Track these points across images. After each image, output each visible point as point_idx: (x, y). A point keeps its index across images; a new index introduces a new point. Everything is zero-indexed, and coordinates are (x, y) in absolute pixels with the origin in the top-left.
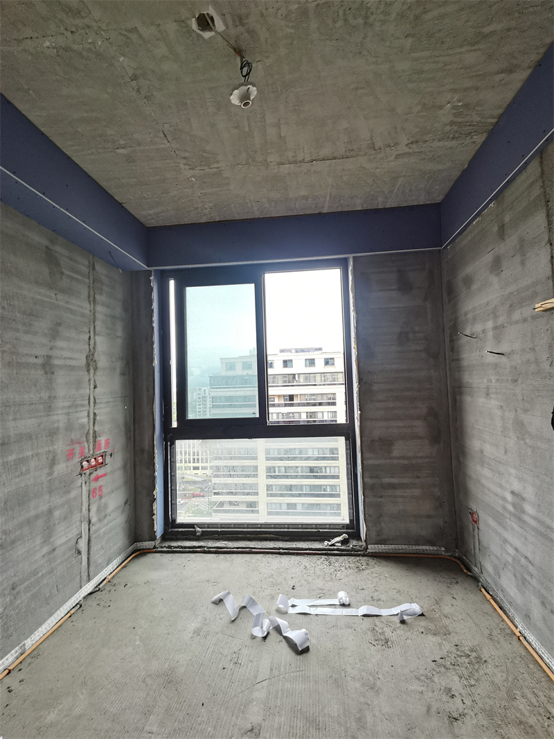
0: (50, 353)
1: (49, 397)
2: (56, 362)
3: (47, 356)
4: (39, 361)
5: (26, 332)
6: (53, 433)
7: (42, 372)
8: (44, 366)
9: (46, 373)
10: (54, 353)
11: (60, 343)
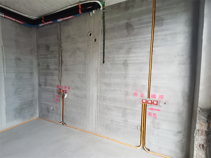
0: (126, 59)
1: (126, 74)
2: (129, 62)
3: (125, 60)
4: (122, 62)
5: (117, 54)
6: (126, 85)
7: (123, 66)
8: (123, 64)
9: (124, 66)
10: (128, 59)
11: (131, 55)
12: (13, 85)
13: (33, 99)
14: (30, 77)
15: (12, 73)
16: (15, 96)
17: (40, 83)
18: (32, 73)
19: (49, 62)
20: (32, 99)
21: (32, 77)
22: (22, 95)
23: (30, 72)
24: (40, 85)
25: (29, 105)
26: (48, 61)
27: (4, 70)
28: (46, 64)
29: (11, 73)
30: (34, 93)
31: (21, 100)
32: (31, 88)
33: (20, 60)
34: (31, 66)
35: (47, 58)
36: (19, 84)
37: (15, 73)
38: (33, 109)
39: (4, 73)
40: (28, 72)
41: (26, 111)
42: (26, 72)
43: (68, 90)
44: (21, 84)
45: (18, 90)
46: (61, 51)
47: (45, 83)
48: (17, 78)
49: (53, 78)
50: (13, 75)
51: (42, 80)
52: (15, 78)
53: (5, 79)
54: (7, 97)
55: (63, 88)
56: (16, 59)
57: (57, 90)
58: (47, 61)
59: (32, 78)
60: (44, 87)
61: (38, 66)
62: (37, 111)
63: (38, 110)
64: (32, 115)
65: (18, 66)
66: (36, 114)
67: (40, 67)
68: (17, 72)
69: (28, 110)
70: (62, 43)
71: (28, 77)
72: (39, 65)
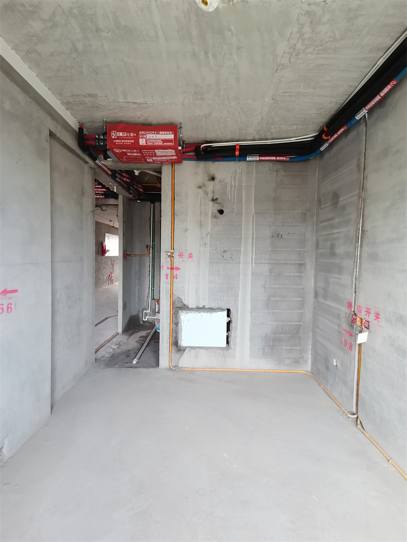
12: (264, 287)
13: (300, 326)
14: (297, 274)
15: (265, 263)
16: (266, 311)
17: (317, 289)
18: (301, 265)
19: (336, 235)
20: (298, 323)
21: (300, 274)
22: (279, 311)
23: (298, 262)
24: (316, 295)
25: (290, 335)
26: (334, 234)
27: (252, 259)
28: (329, 243)
29: (262, 263)
30: (302, 311)
31: (276, 321)
32: (297, 299)
33: (280, 237)
34: (301, 250)
35: (332, 227)
36: (275, 286)
37: (269, 263)
38: (298, 348)
39: (252, 263)
40: (294, 262)
41: (284, 348)
42: (289, 262)
43: (374, 321)
44: (278, 286)
45: (272, 299)
46: (364, 201)
47: (324, 290)
48: (272, 274)
49: (340, 279)
50: (266, 268)
51: (321, 284)
52: (269, 274)
53: (253, 274)
54: (253, 310)
55: (360, 311)
56: (272, 237)
57: (347, 316)
58: (331, 234)
59: (301, 276)
60: (321, 300)
61: (316, 249)
62: (309, 356)
63: (310, 354)
64: (297, 362)
65: (276, 249)
66: (306, 362)
67: (320, 251)
68: (273, 262)
69: (289, 348)
70: (367, 177)
71: (294, 274)
72: (317, 245)
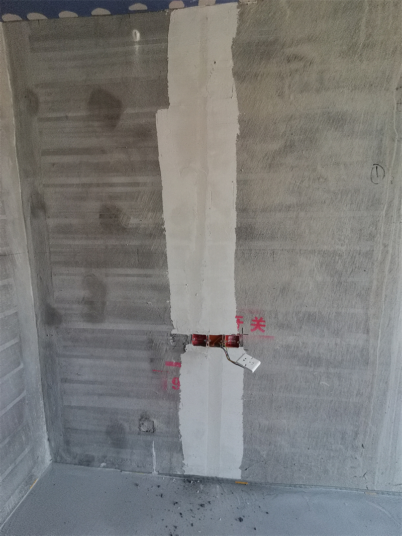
14: (2, 282)
17: (55, 306)
20: (18, 399)
26: (111, 185)
30: (22, 366)
43: (251, 333)
47: (89, 302)
